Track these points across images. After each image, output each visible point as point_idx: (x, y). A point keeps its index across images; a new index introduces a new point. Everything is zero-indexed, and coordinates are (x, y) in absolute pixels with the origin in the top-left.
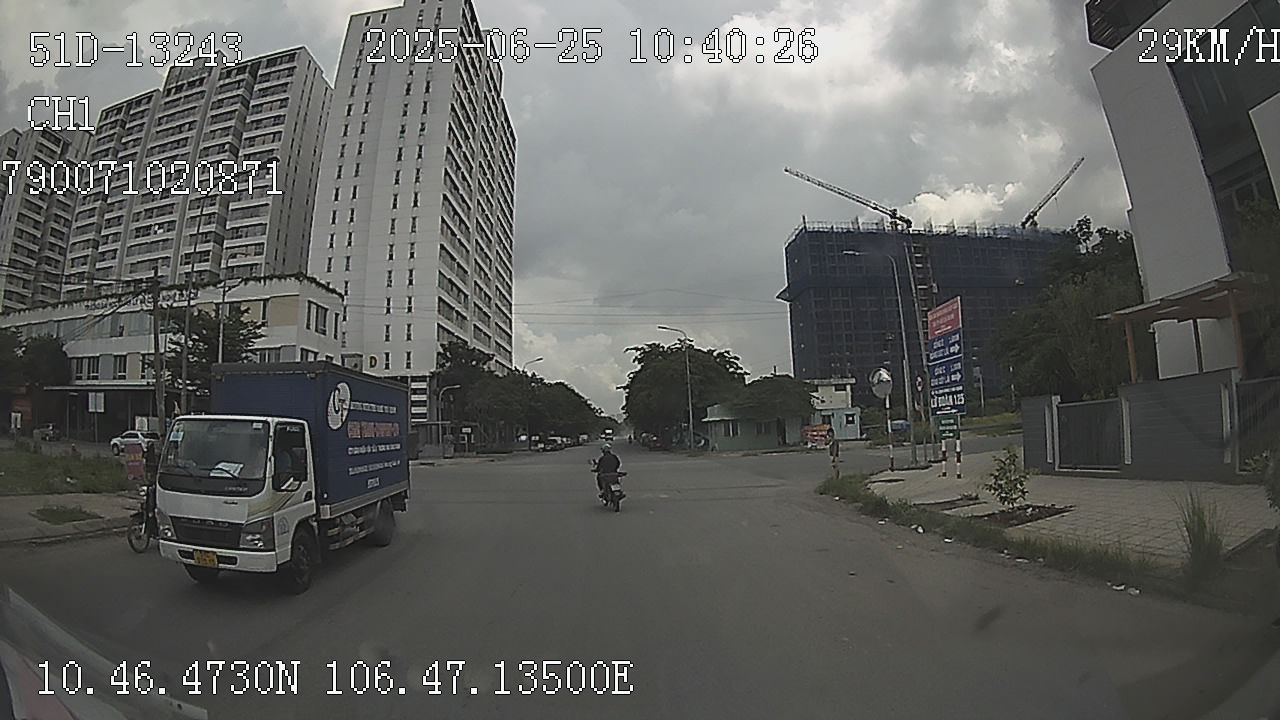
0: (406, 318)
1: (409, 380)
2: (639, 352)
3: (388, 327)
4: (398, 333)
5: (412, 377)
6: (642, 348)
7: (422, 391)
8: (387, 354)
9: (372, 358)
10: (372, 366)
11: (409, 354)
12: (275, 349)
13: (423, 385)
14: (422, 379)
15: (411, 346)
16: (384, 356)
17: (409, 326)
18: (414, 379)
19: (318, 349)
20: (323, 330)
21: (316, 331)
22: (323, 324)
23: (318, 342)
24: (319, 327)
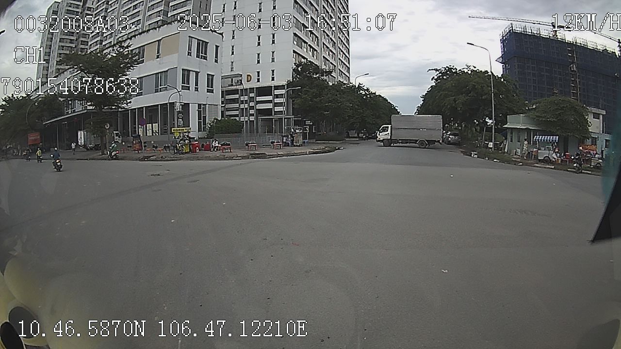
0: (271, 48)
1: (273, 88)
2: (438, 73)
3: (259, 54)
4: (266, 58)
5: (274, 86)
6: (440, 70)
7: (281, 96)
8: (258, 72)
9: (248, 75)
10: (248, 81)
11: (273, 71)
12: (165, 71)
13: (283, 92)
14: (282, 87)
15: (274, 66)
16: (257, 73)
17: (273, 52)
18: (277, 88)
19: (199, 69)
20: (204, 56)
21: (198, 56)
22: (204, 52)
23: (199, 64)
24: (201, 54)
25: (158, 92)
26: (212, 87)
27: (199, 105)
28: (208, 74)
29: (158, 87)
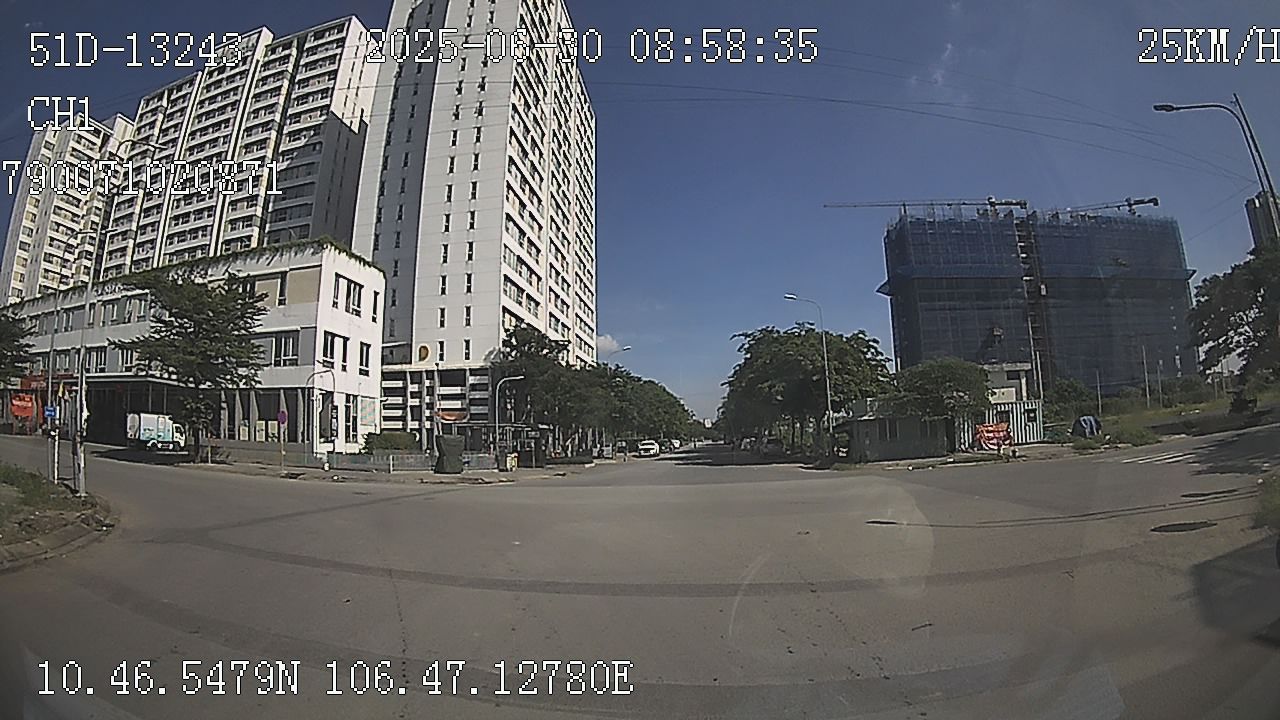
0: (464, 300)
1: (468, 373)
3: (442, 311)
4: (456, 318)
5: (471, 369)
7: (483, 387)
8: (442, 343)
9: (425, 347)
10: (420, 360)
11: (468, 342)
12: (293, 332)
13: (484, 379)
14: (483, 372)
15: (469, 333)
16: (439, 344)
17: (468, 309)
18: (473, 372)
19: (350, 333)
20: (356, 310)
21: (347, 311)
22: (356, 303)
23: (350, 325)
24: (351, 306)
25: (280, 365)
26: (367, 366)
27: (348, 396)
28: (362, 343)
29: (280, 357)
